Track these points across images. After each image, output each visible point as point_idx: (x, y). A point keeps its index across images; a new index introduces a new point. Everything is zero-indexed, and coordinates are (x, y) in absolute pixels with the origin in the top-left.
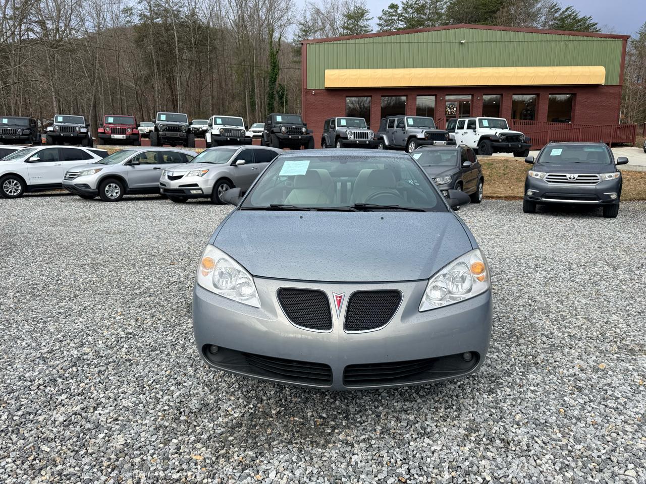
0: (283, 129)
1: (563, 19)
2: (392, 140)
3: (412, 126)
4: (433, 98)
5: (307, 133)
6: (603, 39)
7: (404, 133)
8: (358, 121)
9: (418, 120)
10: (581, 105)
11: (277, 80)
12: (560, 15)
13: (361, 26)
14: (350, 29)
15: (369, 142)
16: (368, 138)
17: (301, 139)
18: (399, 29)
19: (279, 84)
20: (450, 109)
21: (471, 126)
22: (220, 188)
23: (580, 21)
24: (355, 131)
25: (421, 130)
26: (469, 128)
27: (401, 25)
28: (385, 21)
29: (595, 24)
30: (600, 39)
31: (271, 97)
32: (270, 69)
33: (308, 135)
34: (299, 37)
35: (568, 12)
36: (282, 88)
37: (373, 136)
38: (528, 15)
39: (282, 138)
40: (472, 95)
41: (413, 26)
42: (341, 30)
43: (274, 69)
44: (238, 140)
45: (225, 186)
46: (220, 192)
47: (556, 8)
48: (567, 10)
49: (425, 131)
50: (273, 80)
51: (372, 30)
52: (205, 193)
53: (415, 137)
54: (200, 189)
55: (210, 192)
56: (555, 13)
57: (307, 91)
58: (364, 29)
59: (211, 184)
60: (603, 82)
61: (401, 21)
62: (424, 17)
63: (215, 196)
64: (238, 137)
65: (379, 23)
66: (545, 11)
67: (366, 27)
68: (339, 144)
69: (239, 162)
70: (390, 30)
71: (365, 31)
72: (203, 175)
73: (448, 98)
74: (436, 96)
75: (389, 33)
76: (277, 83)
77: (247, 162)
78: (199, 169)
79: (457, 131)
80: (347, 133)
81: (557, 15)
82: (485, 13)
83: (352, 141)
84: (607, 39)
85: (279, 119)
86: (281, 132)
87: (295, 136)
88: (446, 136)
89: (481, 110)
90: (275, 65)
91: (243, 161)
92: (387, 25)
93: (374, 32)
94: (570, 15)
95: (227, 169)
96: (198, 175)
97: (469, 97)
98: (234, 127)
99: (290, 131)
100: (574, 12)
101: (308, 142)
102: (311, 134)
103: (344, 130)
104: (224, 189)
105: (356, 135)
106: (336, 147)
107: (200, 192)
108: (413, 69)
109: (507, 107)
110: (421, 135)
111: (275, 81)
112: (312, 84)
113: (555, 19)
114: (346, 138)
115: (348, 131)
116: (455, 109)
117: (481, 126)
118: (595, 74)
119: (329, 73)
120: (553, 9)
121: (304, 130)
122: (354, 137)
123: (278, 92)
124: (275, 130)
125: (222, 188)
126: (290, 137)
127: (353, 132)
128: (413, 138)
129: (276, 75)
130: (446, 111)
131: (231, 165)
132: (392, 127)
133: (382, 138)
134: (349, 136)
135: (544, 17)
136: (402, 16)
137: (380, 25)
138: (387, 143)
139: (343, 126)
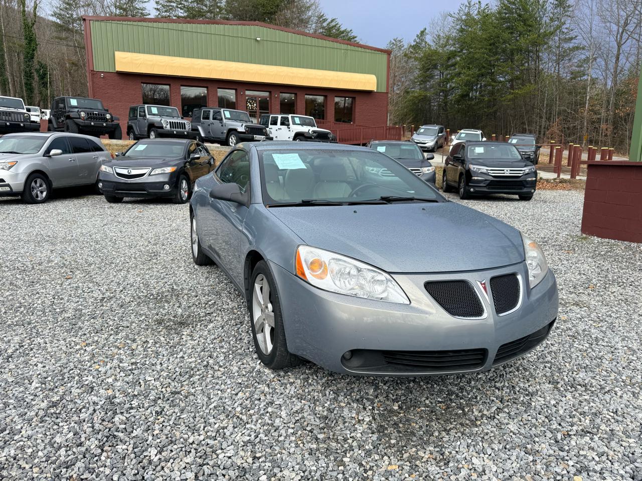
0: (83, 114)
1: (329, 29)
2: (209, 132)
3: (229, 119)
4: (233, 91)
5: (112, 119)
6: (373, 51)
7: (222, 126)
8: (170, 111)
9: (234, 114)
10: (361, 108)
11: (35, 57)
12: (328, 25)
13: (137, 8)
14: (125, 10)
15: (188, 132)
16: (185, 128)
17: (105, 127)
18: (179, 17)
19: (39, 62)
20: (251, 104)
21: (284, 122)
22: (33, 184)
23: (343, 32)
24: (171, 121)
25: (241, 124)
26: (282, 124)
27: (181, 13)
28: (163, 6)
29: (356, 37)
30: (370, 51)
31: (29, 75)
32: (24, 42)
33: (113, 123)
34: (60, 9)
35: (333, 24)
36: (43, 66)
37: (190, 127)
38: (302, 21)
39: (82, 124)
40: (270, 92)
41: (194, 17)
42: (113, 9)
43: (29, 43)
44: (22, 125)
45: (39, 181)
46: (33, 188)
47: (324, 18)
48: (332, 21)
49: (244, 125)
50: (30, 57)
51: (149, 14)
52: (15, 190)
53: (235, 130)
54: (8, 185)
55: (21, 188)
56: (324, 22)
57: (94, 73)
58: (141, 11)
59: (22, 179)
60: (375, 89)
61: (181, 9)
62: (205, 8)
63: (27, 193)
64: (22, 122)
65: (156, 7)
66: (315, 19)
67: (142, 10)
68: (152, 133)
69: (53, 152)
70: (169, 16)
71: (141, 13)
72: (10, 168)
73: (248, 93)
74: (236, 90)
75: (167, 19)
76: (35, 60)
77: (65, 152)
78: (3, 161)
79: (270, 126)
80: (162, 122)
81: (325, 24)
82: (265, 13)
83: (168, 131)
84: (376, 52)
85: (74, 102)
86: (80, 118)
87: (99, 123)
88: (264, 131)
89: (278, 107)
90: (31, 40)
91: (59, 151)
92: (166, 11)
93: (152, 16)
94: (335, 26)
95: (39, 160)
96: (3, 169)
97: (266, 94)
98: (12, 110)
99: (91, 116)
100: (337, 24)
101: (115, 131)
102: (116, 122)
103: (157, 119)
104: (38, 185)
105: (172, 125)
106: (149, 137)
107: (8, 189)
108: (212, 61)
109: (301, 105)
110: (241, 129)
111: (33, 58)
112: (100, 66)
113: (323, 28)
114: (162, 128)
115: (163, 120)
116: (255, 105)
117: (294, 123)
118: (367, 81)
119: (118, 54)
120: (321, 18)
121: (108, 116)
122: (171, 127)
123: (38, 71)
124: (72, 115)
125: (36, 182)
126: (92, 124)
127: (169, 121)
128: (232, 131)
129: (34, 50)
130: (247, 106)
131: (44, 156)
132: (208, 118)
133: (198, 130)
134: (164, 126)
135: (314, 25)
136: (181, 4)
137: (158, 9)
138: (203, 135)
139: (154, 115)
